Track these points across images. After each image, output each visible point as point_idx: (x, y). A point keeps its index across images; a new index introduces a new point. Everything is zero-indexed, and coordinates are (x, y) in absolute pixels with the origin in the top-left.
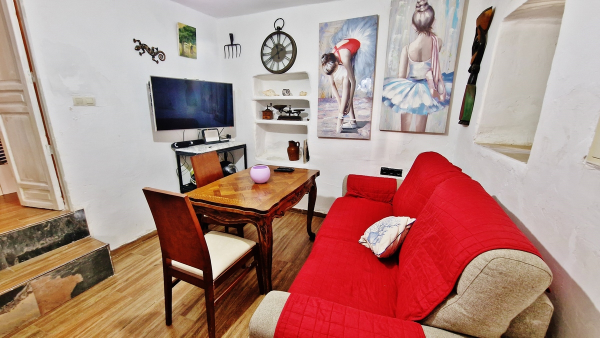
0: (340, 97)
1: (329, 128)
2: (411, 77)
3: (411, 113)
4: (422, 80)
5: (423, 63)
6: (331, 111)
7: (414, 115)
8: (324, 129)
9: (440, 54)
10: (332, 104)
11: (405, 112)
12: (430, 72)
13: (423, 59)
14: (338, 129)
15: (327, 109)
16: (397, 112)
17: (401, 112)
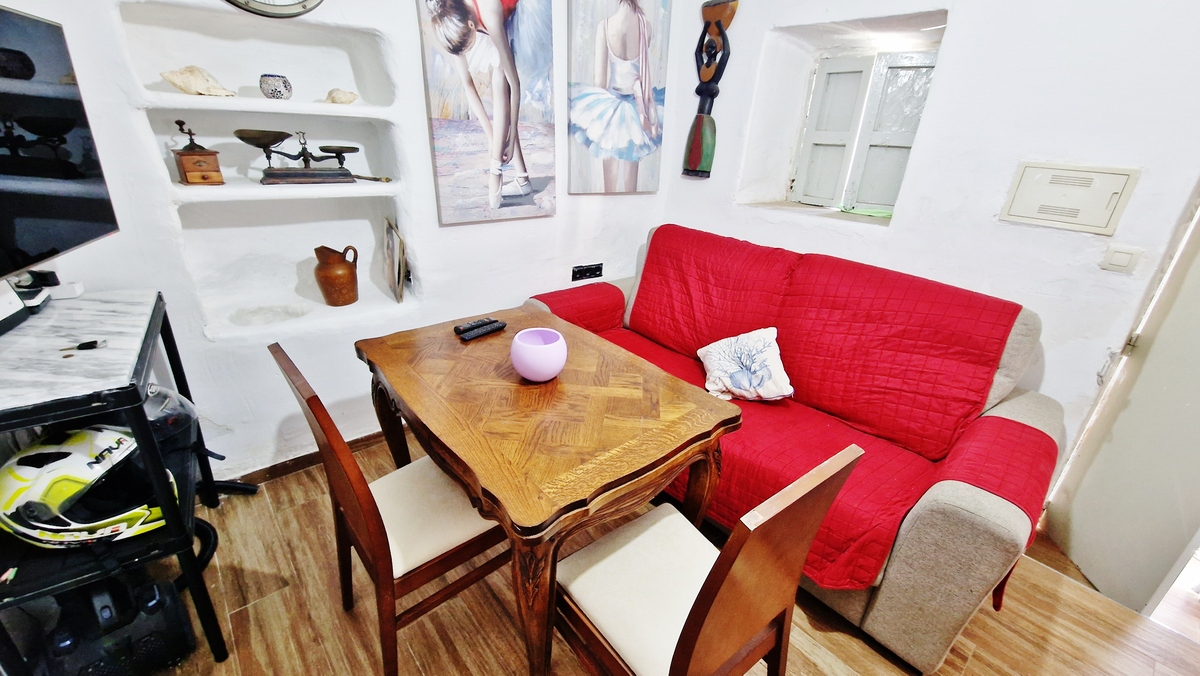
0: (490, 118)
1: (472, 200)
2: (614, 89)
3: (617, 158)
4: (628, 96)
5: (628, 62)
6: (472, 153)
7: (622, 161)
8: (460, 201)
9: (649, 50)
10: (473, 137)
11: (609, 155)
12: (638, 82)
13: (628, 55)
14: (493, 200)
15: (460, 149)
16: (597, 157)
17: (604, 156)
